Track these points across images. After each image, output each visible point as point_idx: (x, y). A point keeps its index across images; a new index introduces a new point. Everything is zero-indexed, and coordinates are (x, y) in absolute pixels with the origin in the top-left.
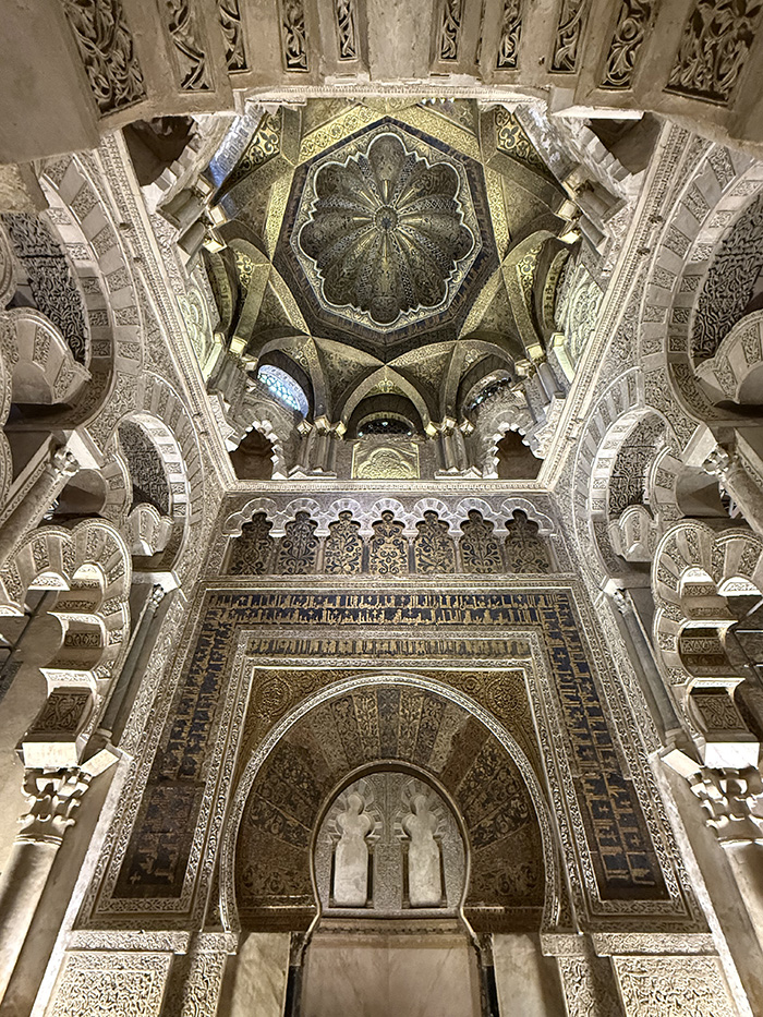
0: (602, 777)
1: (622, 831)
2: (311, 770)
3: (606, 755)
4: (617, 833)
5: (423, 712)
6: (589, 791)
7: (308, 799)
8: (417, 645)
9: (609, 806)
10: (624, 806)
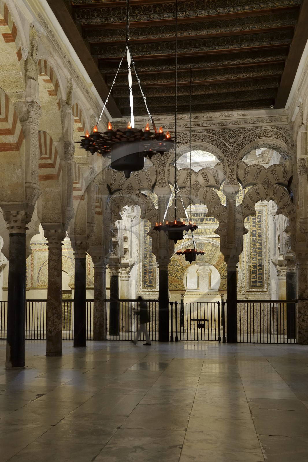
0: (257, 265)
1: (258, 276)
2: (182, 264)
3: (259, 260)
4: (256, 277)
5: (211, 249)
6: (252, 268)
7: (182, 271)
8: (210, 230)
9: (256, 271)
10: (260, 271)
